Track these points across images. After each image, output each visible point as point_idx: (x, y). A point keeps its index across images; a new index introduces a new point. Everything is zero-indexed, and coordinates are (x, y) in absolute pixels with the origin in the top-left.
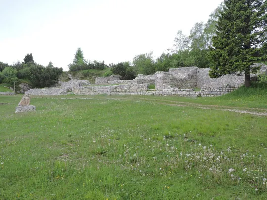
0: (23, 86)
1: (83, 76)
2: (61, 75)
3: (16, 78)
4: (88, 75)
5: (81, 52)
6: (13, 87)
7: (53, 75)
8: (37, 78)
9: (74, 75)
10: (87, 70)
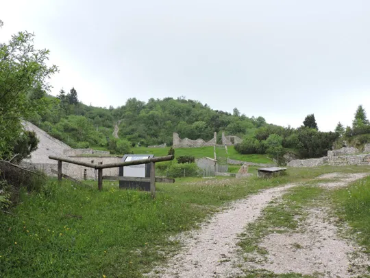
0: (288, 157)
1: (359, 143)
2: (336, 142)
3: (281, 147)
4: (366, 142)
5: (363, 110)
6: (276, 158)
7: (324, 143)
8: (305, 146)
9: (350, 141)
10: (365, 135)
